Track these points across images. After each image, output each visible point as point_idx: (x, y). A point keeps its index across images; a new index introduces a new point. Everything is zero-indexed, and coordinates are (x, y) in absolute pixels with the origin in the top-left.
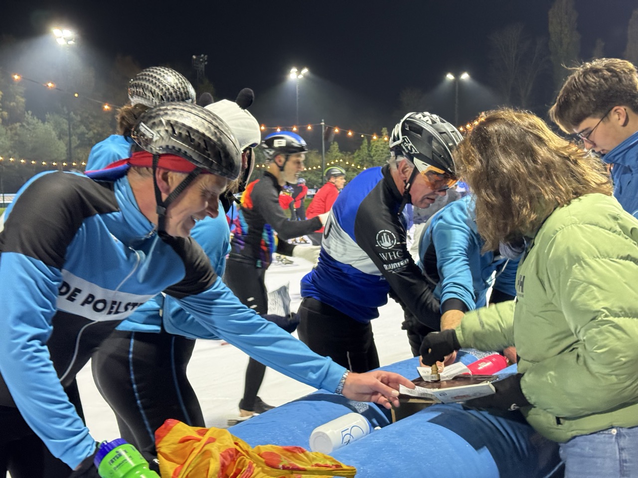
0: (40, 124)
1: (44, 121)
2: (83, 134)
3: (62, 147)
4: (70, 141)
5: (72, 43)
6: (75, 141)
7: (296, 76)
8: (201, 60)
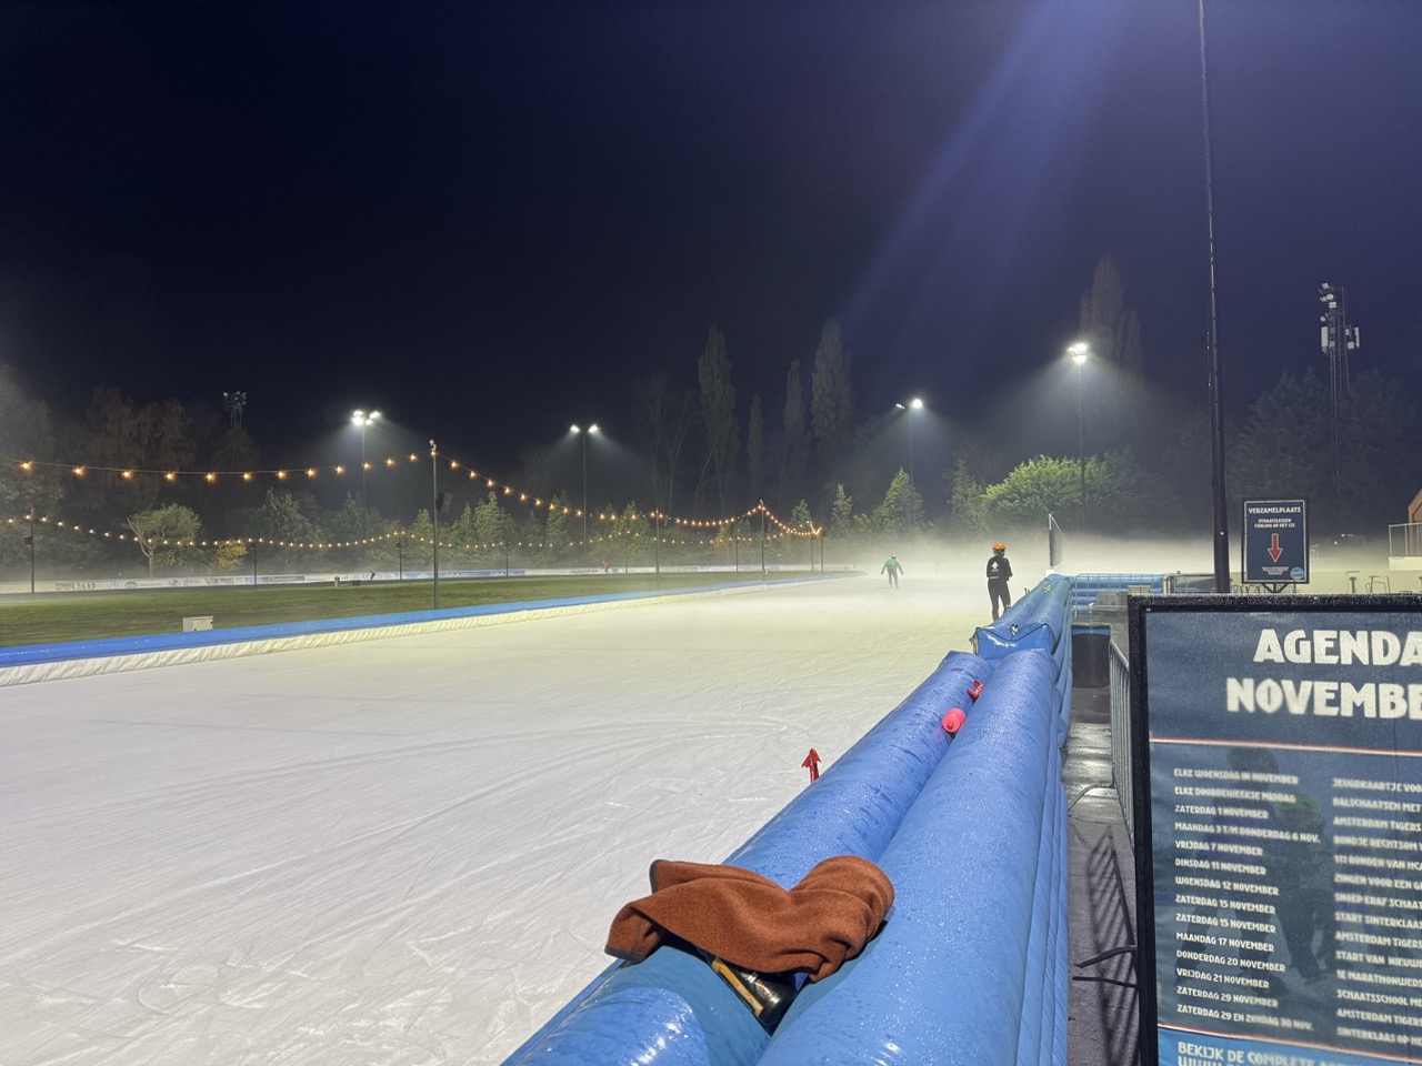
7: (362, 420)
8: (237, 399)
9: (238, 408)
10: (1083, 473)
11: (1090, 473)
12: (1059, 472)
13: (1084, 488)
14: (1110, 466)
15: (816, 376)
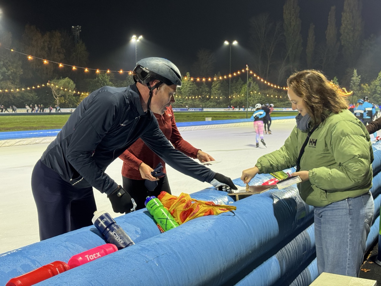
7: (135, 40)
8: (77, 29)
9: (78, 33)
15: (344, 14)
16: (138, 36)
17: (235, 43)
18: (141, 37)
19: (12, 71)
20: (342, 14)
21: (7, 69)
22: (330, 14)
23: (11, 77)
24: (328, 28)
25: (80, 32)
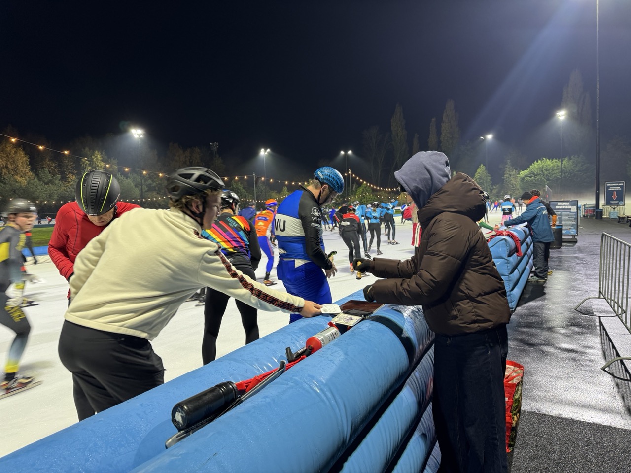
0: (125, 179)
1: (127, 178)
2: (150, 184)
3: (137, 192)
4: (142, 189)
5: (141, 136)
6: (145, 188)
7: (264, 153)
8: (215, 146)
9: (215, 149)
10: (562, 165)
11: (565, 165)
12: (551, 165)
13: (562, 171)
14: (574, 162)
15: (443, 125)
16: (266, 150)
17: (350, 152)
18: (268, 150)
19: (157, 183)
20: (442, 124)
21: (153, 181)
22: (431, 125)
23: (157, 188)
24: (430, 137)
25: (217, 148)
